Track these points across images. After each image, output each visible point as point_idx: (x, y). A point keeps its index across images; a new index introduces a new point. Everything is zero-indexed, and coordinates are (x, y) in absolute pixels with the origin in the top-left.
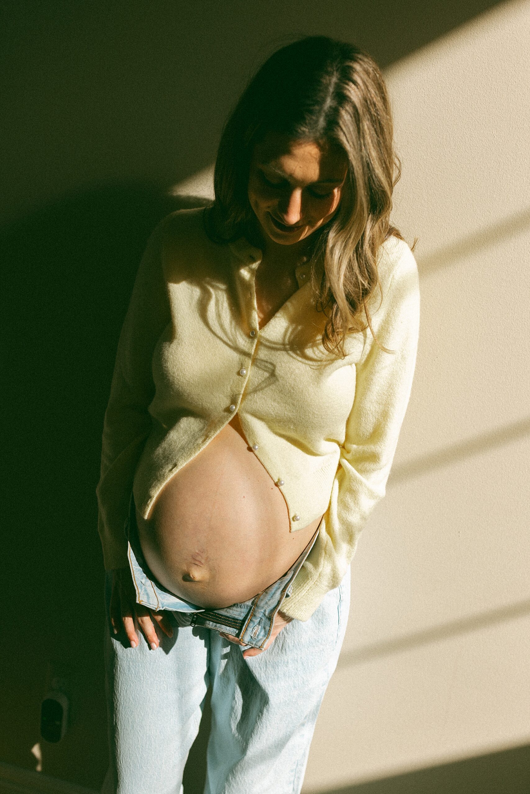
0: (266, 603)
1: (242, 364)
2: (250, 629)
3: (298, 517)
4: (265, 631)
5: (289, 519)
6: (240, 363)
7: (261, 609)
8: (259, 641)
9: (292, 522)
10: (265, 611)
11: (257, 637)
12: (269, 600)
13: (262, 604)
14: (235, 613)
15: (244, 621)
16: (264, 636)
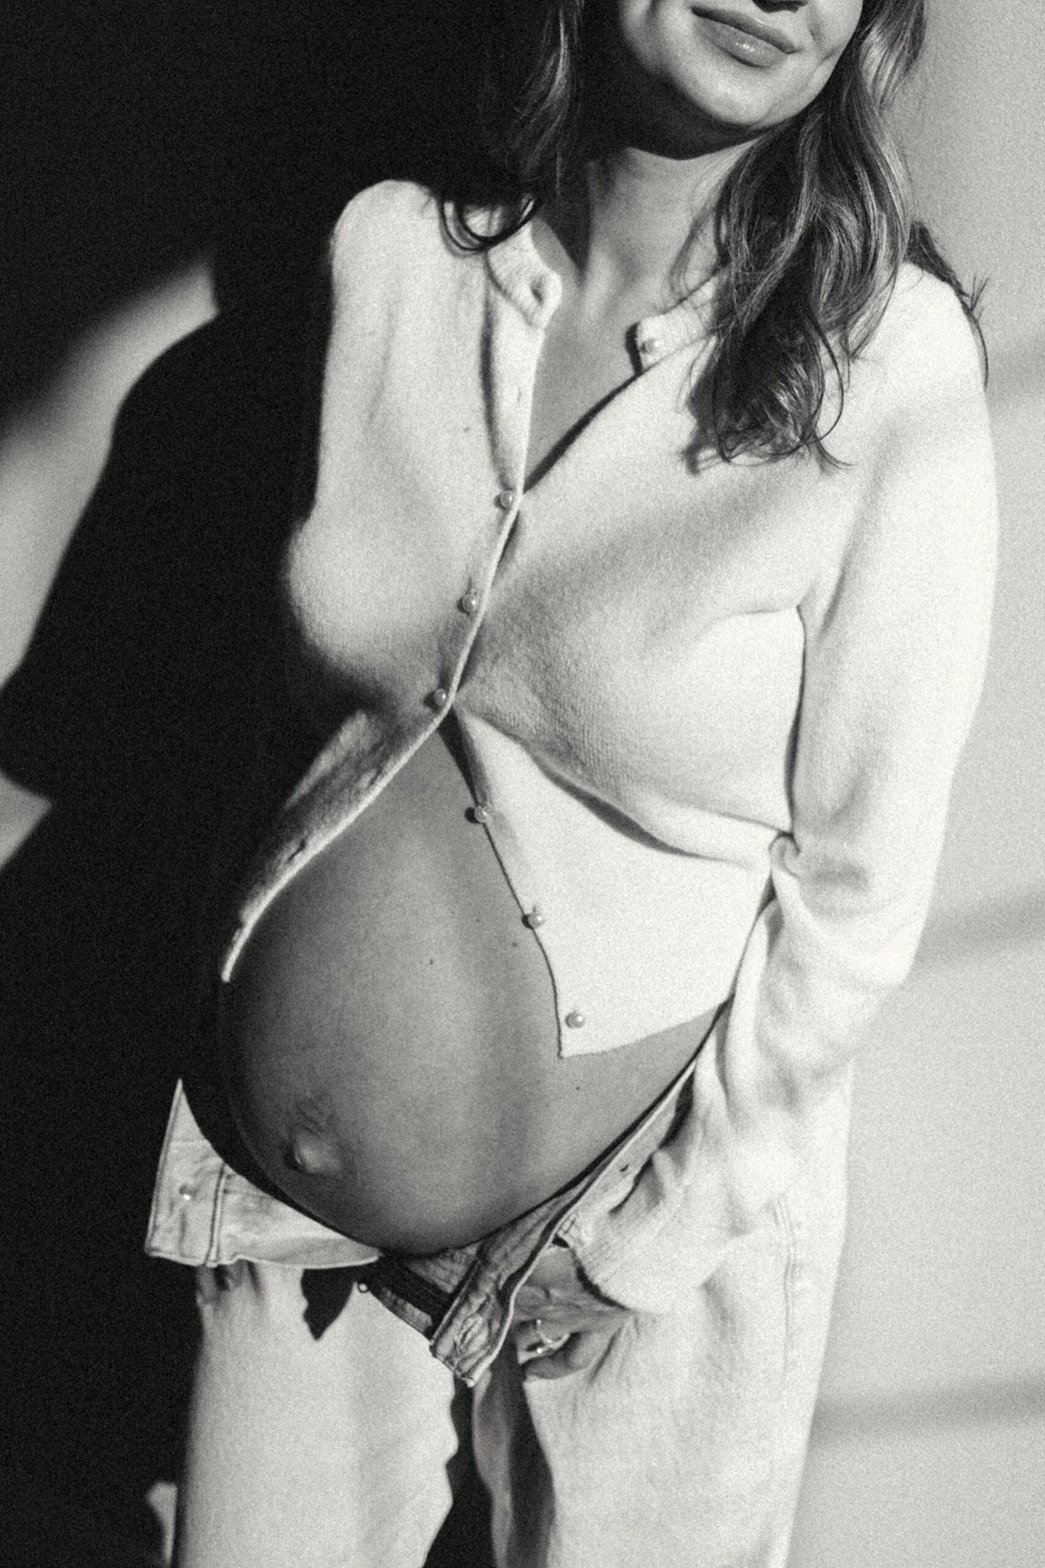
0: (506, 1256)
1: (470, 579)
2: (458, 1323)
3: (580, 1019)
4: (490, 1334)
5: (558, 1019)
6: (467, 577)
7: (492, 1271)
8: (470, 1357)
9: (564, 1028)
10: (499, 1277)
11: (467, 1348)
12: (514, 1248)
13: (496, 1257)
14: (441, 1273)
15: (452, 1297)
16: (483, 1347)
